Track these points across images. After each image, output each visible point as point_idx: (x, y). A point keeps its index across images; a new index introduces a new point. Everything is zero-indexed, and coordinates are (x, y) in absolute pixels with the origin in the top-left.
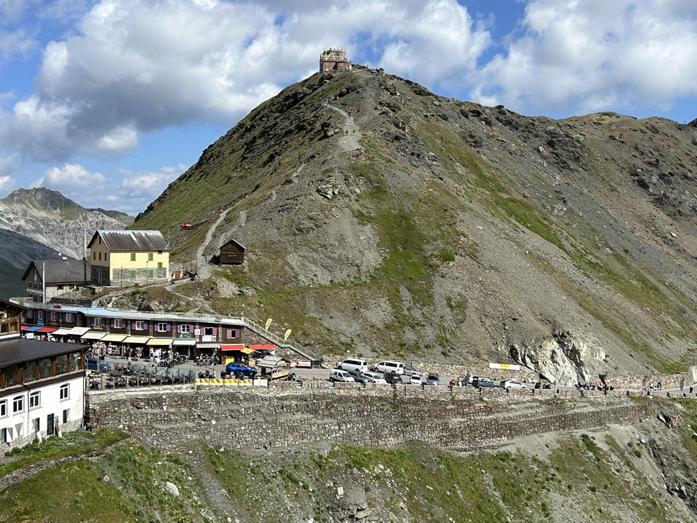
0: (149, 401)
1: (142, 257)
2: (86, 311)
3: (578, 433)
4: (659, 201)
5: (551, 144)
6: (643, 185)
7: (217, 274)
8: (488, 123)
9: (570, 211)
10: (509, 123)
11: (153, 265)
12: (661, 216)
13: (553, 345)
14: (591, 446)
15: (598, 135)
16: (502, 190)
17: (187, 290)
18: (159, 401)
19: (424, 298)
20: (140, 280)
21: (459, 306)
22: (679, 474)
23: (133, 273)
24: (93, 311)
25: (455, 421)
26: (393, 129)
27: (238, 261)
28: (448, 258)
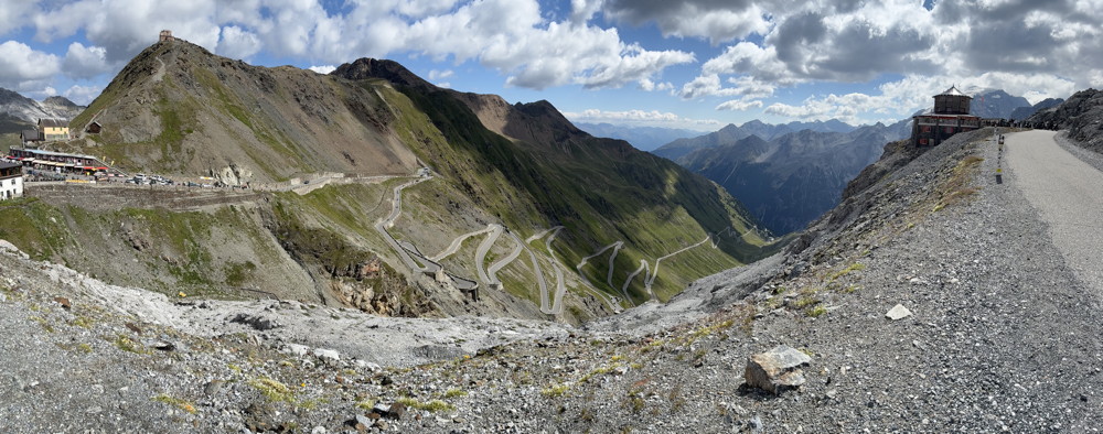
0: (47, 187)
1: (57, 129)
2: (34, 151)
3: (229, 205)
4: (304, 108)
5: (261, 79)
6: (298, 100)
7: (87, 137)
8: (234, 68)
9: (262, 111)
10: (244, 69)
11: (62, 133)
12: (304, 115)
13: (229, 169)
14: (233, 209)
15: (284, 76)
16: (229, 101)
17: (74, 143)
18: (52, 187)
19: (177, 149)
20: (56, 139)
21: (191, 153)
22: (269, 220)
23: (54, 136)
24: (38, 151)
25: (176, 199)
26: (180, 71)
27: (98, 131)
28: (190, 131)
